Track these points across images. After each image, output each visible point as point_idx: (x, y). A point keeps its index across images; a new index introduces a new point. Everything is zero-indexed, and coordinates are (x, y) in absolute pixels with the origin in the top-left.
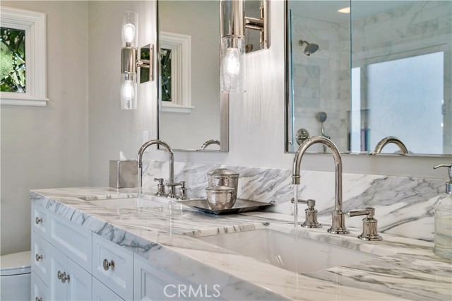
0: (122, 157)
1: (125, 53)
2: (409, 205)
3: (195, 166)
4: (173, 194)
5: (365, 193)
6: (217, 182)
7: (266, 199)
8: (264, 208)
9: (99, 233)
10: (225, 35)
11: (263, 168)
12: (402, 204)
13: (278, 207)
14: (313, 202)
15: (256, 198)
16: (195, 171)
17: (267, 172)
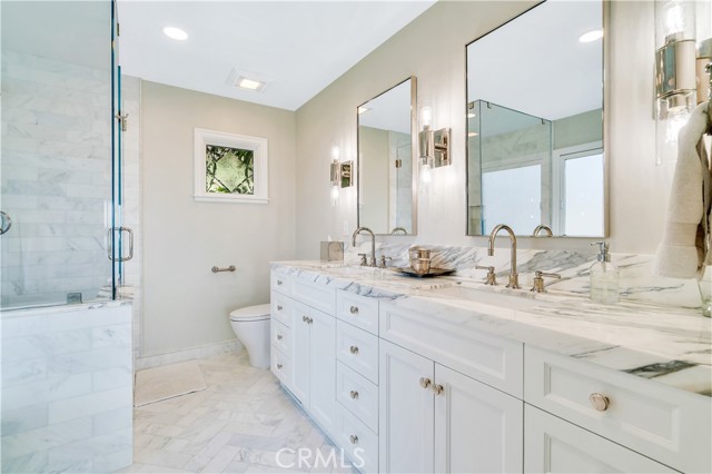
0: (330, 240)
1: (333, 167)
2: (564, 269)
3: (390, 245)
4: (374, 264)
5: (530, 262)
6: (416, 255)
7: (450, 267)
8: (448, 273)
9: (345, 289)
10: (422, 156)
11: (447, 246)
12: (559, 269)
13: (459, 272)
14: (493, 268)
15: (441, 266)
16: (389, 249)
17: (450, 249)
